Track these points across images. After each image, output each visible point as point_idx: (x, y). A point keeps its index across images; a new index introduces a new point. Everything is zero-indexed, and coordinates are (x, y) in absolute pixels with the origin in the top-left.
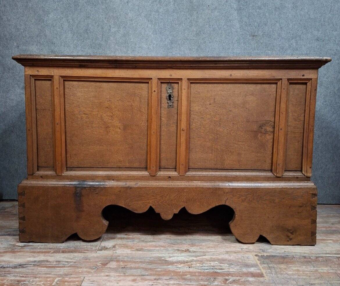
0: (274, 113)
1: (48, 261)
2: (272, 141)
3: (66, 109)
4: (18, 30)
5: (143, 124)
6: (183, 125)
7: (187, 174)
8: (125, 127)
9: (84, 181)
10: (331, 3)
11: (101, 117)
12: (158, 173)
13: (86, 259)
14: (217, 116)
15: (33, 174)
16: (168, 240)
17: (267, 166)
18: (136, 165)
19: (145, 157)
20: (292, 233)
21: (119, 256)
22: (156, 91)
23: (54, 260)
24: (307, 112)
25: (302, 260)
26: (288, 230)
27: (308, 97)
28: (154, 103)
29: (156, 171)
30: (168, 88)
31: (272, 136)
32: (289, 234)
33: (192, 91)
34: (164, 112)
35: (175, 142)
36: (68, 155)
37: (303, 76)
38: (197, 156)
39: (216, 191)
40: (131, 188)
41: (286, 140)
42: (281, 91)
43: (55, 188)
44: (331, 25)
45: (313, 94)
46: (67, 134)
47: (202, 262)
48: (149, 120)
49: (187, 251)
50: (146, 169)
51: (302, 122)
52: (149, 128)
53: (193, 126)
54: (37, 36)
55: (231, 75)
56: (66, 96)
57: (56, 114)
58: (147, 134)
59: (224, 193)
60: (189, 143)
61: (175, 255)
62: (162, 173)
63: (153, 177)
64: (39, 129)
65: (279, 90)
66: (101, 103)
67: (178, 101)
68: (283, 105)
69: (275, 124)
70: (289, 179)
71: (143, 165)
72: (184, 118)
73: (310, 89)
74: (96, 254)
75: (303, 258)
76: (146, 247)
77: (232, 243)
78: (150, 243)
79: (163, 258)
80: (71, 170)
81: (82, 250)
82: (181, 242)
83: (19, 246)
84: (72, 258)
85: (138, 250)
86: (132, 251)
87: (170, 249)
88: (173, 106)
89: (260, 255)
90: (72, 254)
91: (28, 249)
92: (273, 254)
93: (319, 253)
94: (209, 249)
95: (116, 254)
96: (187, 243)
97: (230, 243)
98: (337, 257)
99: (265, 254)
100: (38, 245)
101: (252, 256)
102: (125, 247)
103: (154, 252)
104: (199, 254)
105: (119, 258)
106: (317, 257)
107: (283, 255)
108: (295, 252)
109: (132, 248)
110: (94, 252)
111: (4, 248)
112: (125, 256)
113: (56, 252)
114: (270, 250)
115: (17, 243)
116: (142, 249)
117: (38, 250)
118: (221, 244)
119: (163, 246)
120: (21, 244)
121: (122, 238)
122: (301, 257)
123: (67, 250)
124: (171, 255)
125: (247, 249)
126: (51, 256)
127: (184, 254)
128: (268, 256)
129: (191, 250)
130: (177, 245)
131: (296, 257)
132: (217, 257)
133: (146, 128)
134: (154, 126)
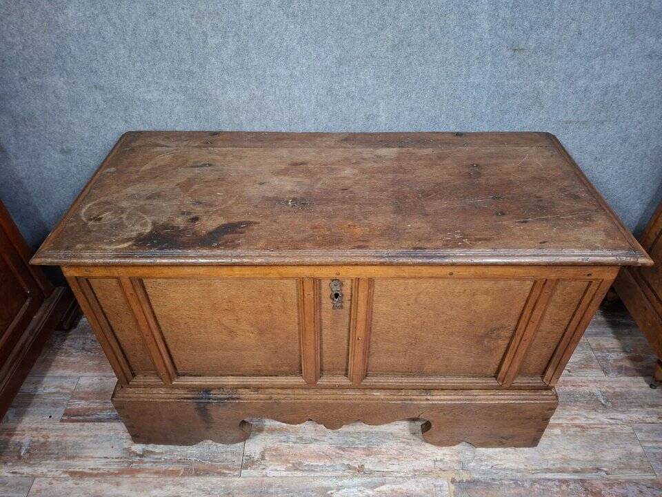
2: (506, 346)
6: (360, 333)
7: (364, 381)
8: (261, 332)
9: (208, 392)
11: (219, 321)
12: (320, 380)
13: (228, 492)
15: (128, 383)
17: (492, 370)
20: (507, 439)
22: (311, 295)
23: (187, 495)
25: (512, 491)
28: (309, 309)
29: (316, 380)
30: (332, 286)
31: (507, 342)
32: (504, 440)
33: (378, 289)
34: (326, 314)
35: (346, 346)
36: (175, 361)
38: (379, 360)
40: (279, 404)
48: (302, 325)
49: (361, 470)
50: (299, 372)
53: (376, 328)
58: (300, 339)
60: (369, 348)
61: (346, 481)
62: (324, 381)
63: (312, 385)
67: (351, 300)
69: (516, 330)
71: (295, 368)
72: (361, 325)
74: (241, 479)
75: (514, 486)
76: (306, 458)
77: (423, 443)
78: (311, 446)
79: (329, 493)
80: (184, 375)
81: (221, 468)
82: (353, 443)
83: (137, 455)
84: (209, 489)
85: (296, 467)
86: (288, 470)
87: (338, 462)
88: (342, 307)
89: (458, 479)
90: (208, 479)
91: (150, 462)
92: (476, 476)
93: (536, 469)
94: (390, 462)
95: (267, 480)
96: (361, 444)
97: (419, 445)
98: (560, 481)
99: (465, 477)
100: (161, 451)
101: (446, 483)
102: (279, 456)
103: (317, 474)
104: (376, 480)
105: (271, 491)
106: (534, 482)
107: (488, 478)
108: (505, 469)
109: (287, 461)
110: (236, 473)
111: (117, 460)
112: (279, 486)
113: (188, 473)
114: (472, 464)
115: (132, 445)
116: (300, 463)
117: (163, 467)
118: (408, 447)
119: (328, 456)
120: (138, 448)
121: (272, 431)
122: (511, 482)
123: (201, 467)
124: (340, 483)
125: (441, 461)
126: (182, 485)
127: (357, 481)
128: (468, 482)
129: (367, 466)
130: (348, 451)
131: (505, 484)
132: (401, 486)
133: (297, 332)
134: (310, 337)
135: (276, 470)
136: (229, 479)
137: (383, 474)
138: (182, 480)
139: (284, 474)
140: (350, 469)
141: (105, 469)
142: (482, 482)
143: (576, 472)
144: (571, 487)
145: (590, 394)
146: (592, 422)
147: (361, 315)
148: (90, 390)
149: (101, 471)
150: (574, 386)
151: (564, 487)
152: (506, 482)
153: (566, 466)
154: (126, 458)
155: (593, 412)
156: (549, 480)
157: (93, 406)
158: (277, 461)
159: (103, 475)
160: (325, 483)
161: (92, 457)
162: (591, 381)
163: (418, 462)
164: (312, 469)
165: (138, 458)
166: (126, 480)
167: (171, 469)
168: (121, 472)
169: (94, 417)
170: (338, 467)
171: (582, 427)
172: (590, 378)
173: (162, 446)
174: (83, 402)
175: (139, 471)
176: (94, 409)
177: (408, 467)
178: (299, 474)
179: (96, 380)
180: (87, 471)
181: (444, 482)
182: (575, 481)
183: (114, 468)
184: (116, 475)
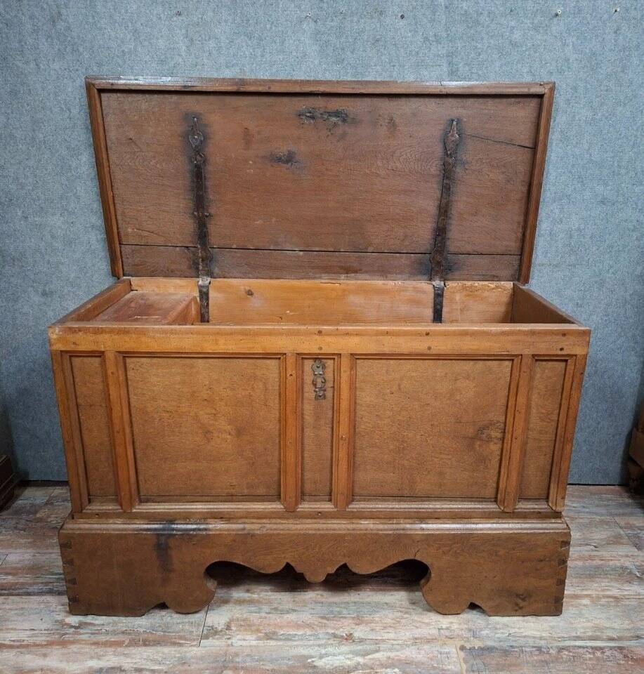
0: (504, 408)
1: (123, 669)
2: (499, 453)
3: (132, 405)
4: (22, 186)
5: (273, 426)
6: (343, 430)
7: (350, 506)
8: (239, 432)
9: (172, 522)
10: (637, 130)
11: (197, 416)
12: (300, 506)
13: (183, 662)
14: (404, 413)
15: (82, 510)
16: (318, 608)
17: (490, 492)
18: (261, 491)
19: (276, 478)
20: (524, 600)
21: (237, 655)
22: (294, 375)
23: (132, 665)
24: (564, 407)
25: (535, 658)
26: (518, 596)
27: (567, 384)
28: (291, 395)
29: (297, 504)
30: (315, 367)
31: (499, 445)
32: (520, 601)
33: (360, 372)
34: (308, 408)
36: (141, 478)
37: (562, 349)
38: (366, 476)
39: (398, 539)
40: (253, 536)
41: (524, 453)
42: (519, 375)
43: (121, 537)
44: (632, 174)
45: (576, 380)
46: (137, 444)
47: (372, 668)
48: (282, 420)
49: (349, 638)
50: (278, 497)
51: (554, 424)
52: (282, 433)
53: (361, 428)
54: (61, 198)
55: (429, 348)
56: (130, 383)
57: (114, 415)
58: (280, 442)
59: (413, 541)
60: (354, 456)
61: (330, 649)
62: (305, 507)
63: (291, 513)
64: (86, 437)
65: (516, 373)
66: (194, 392)
67: (333, 387)
68: (522, 400)
69: (505, 426)
70: (524, 516)
71: (273, 491)
72: (344, 418)
73: (572, 372)
74: (200, 649)
75: (537, 653)
76: (281, 627)
77: (425, 612)
78: (288, 616)
79: (309, 661)
80: (147, 501)
81: (175, 638)
82: (340, 613)
83: (72, 627)
84: (160, 659)
85: (269, 637)
86: (259, 639)
87: (321, 632)
88: (324, 397)
89: (468, 646)
90: (159, 648)
91: (87, 633)
92: (490, 643)
93: (564, 637)
94: (385, 631)
95: (232, 650)
96: (349, 614)
97: (420, 614)
98: (592, 648)
99: (477, 644)
100: (102, 622)
101: (454, 650)
102: (247, 626)
103: (295, 643)
104: (368, 647)
105: (237, 660)
106: (561, 649)
107: (505, 645)
108: (525, 637)
109: (258, 631)
110: (195, 643)
111: (46, 632)
112: (248, 655)
113: (133, 643)
114: (485, 632)
115: (66, 616)
116: (274, 633)
117: (103, 638)
118: (406, 616)
119: (310, 626)
120: (74, 620)
121: (240, 602)
122: (534, 649)
123: (151, 637)
124: (323, 651)
125: (447, 629)
126: (126, 655)
127: (344, 649)
128: (482, 649)
129: (356, 635)
130: (333, 620)
131: (526, 652)
132: (398, 653)
133: (277, 433)
134: (291, 433)
135: (244, 640)
136: (184, 649)
137: (377, 642)
138: (127, 651)
139: (254, 643)
140: (335, 637)
141: (32, 641)
142: (497, 649)
143: (612, 639)
144: (608, 653)
145: (622, 568)
146: (626, 593)
147: (344, 405)
148: (19, 566)
149: (25, 643)
150: (602, 560)
151: (598, 654)
152: (527, 649)
153: (599, 634)
154: (57, 630)
155: (628, 584)
156: (580, 647)
157: (22, 580)
158: (246, 630)
159: (27, 646)
160: (304, 652)
161: (15, 629)
162: (622, 556)
163: (419, 630)
164: (288, 638)
165: (73, 629)
166: (56, 651)
167: (113, 640)
168: (50, 644)
169: (21, 591)
170: (321, 636)
171: (616, 598)
172: (620, 553)
173: (104, 617)
174: (10, 577)
175: (73, 642)
176: (22, 584)
177: (406, 634)
178: (272, 643)
179: (27, 557)
180: (7, 642)
181: (452, 649)
182: (611, 648)
183: (41, 639)
184: (42, 646)
